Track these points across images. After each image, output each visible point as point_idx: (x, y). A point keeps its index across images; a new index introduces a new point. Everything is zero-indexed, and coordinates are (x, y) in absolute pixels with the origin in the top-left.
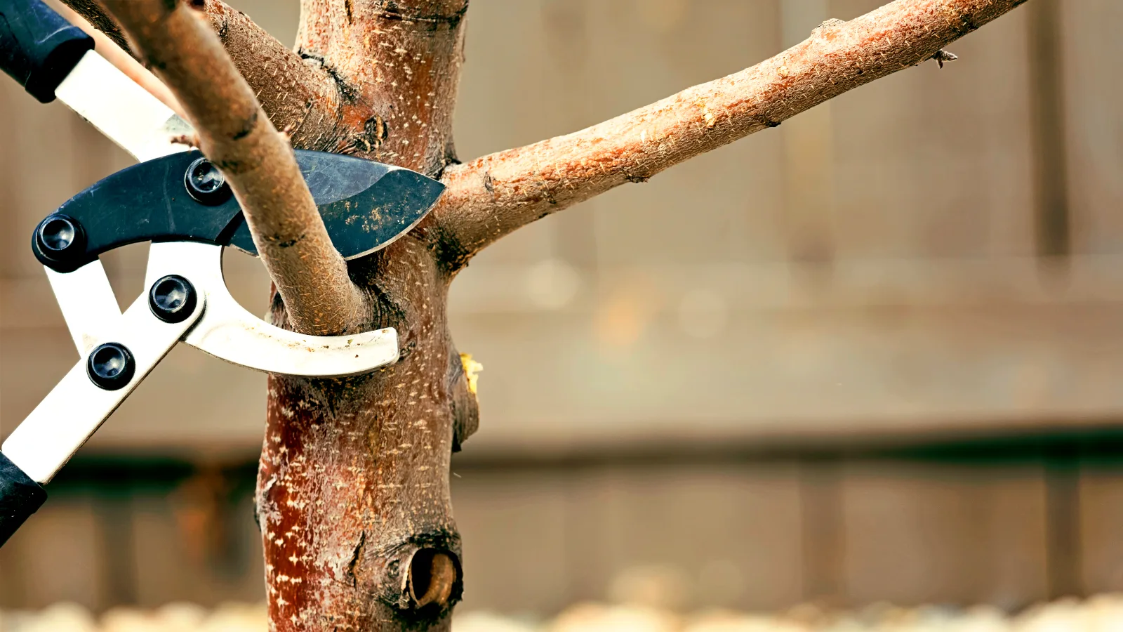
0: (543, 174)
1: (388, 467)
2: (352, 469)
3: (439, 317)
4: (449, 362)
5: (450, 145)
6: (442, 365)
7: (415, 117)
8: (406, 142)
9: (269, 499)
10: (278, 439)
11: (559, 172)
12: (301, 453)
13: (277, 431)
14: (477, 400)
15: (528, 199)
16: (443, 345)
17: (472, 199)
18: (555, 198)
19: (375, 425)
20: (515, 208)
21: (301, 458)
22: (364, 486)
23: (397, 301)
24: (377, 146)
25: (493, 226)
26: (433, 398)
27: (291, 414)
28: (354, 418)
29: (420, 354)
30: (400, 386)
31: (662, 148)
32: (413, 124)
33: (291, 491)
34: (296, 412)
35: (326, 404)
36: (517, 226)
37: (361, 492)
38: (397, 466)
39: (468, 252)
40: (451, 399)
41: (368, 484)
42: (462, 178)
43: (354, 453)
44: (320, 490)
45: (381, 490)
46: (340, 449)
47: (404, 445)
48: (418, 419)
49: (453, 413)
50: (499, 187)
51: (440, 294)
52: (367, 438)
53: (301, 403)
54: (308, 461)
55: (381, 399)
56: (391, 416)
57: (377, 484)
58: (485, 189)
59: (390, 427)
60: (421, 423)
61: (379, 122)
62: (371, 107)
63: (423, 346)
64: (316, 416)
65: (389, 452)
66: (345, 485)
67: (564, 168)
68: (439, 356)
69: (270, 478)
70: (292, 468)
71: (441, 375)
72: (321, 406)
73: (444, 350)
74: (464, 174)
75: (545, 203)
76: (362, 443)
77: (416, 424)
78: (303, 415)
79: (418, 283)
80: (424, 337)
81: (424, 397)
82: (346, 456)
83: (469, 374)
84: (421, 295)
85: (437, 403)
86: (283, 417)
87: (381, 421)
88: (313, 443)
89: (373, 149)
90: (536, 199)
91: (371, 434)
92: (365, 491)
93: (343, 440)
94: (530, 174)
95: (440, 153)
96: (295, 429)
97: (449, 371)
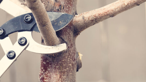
0: (94, 16)
1: (64, 73)
2: (57, 73)
3: (74, 44)
4: (76, 53)
5: (76, 11)
6: (75, 54)
7: (69, 5)
8: (67, 10)
9: (41, 80)
10: (43, 68)
11: (97, 15)
12: (47, 71)
13: (43, 67)
14: (81, 61)
15: (91, 21)
16: (75, 50)
17: (80, 21)
18: (96, 20)
19: (61, 65)
20: (89, 22)
21: (47, 72)
22: (59, 77)
23: (65, 40)
24: (62, 10)
25: (84, 26)
26: (73, 60)
27: (45, 63)
28: (57, 64)
29: (70, 51)
30: (66, 57)
31: (117, 10)
32: (68, 7)
33: (45, 78)
34: (46, 63)
35: (52, 61)
36: (89, 26)
37: (59, 78)
38: (66, 73)
39: (79, 32)
40: (76, 60)
41: (60, 76)
42: (78, 17)
43: (57, 70)
44: (51, 78)
45: (63, 77)
46: (55, 70)
47: (67, 69)
48: (70, 64)
49: (77, 63)
50: (85, 18)
51: (74, 40)
52: (60, 67)
53: (47, 61)
54: (48, 72)
55: (63, 60)
56: (64, 63)
57: (62, 76)
58: (83, 19)
59: (64, 65)
60: (70, 65)
61: (62, 6)
62: (60, 3)
63: (71, 49)
64: (50, 63)
65: (64, 70)
66: (56, 77)
67: (98, 14)
68: (74, 52)
69: (41, 76)
70: (45, 74)
71: (74, 55)
72: (51, 61)
73: (75, 51)
74: (79, 16)
75: (94, 22)
76: (59, 68)
77: (69, 65)
78: (48, 63)
79: (70, 37)
80: (71, 48)
81: (71, 59)
82: (56, 71)
83: (80, 56)
84: (70, 40)
85: (73, 61)
86: (44, 64)
87: (63, 64)
88: (49, 68)
89: (61, 11)
90: (93, 21)
91: (61, 67)
92: (60, 78)
93: (55, 68)
94: (92, 16)
95: (74, 12)
96: (46, 66)
97: (76, 55)
